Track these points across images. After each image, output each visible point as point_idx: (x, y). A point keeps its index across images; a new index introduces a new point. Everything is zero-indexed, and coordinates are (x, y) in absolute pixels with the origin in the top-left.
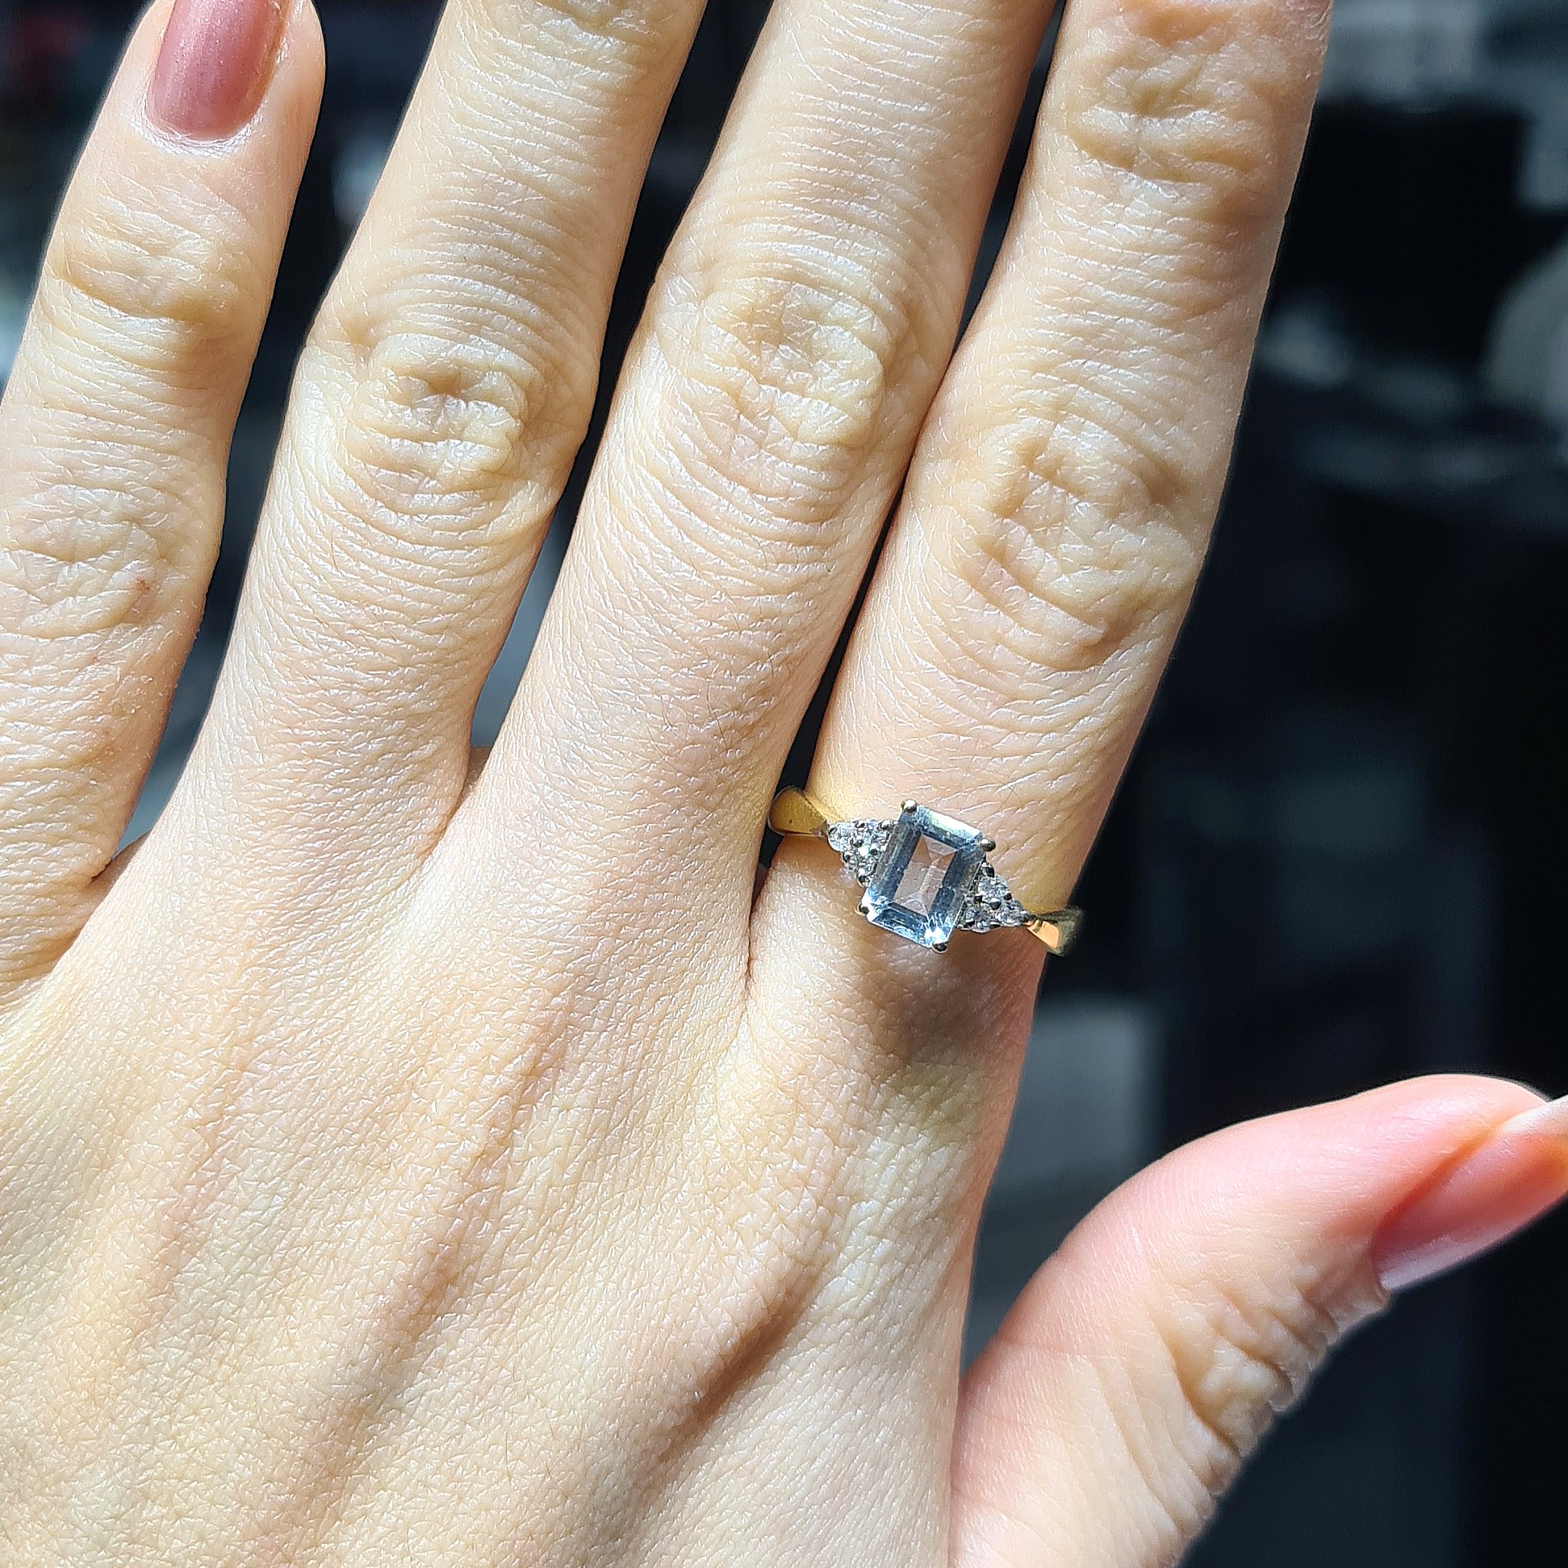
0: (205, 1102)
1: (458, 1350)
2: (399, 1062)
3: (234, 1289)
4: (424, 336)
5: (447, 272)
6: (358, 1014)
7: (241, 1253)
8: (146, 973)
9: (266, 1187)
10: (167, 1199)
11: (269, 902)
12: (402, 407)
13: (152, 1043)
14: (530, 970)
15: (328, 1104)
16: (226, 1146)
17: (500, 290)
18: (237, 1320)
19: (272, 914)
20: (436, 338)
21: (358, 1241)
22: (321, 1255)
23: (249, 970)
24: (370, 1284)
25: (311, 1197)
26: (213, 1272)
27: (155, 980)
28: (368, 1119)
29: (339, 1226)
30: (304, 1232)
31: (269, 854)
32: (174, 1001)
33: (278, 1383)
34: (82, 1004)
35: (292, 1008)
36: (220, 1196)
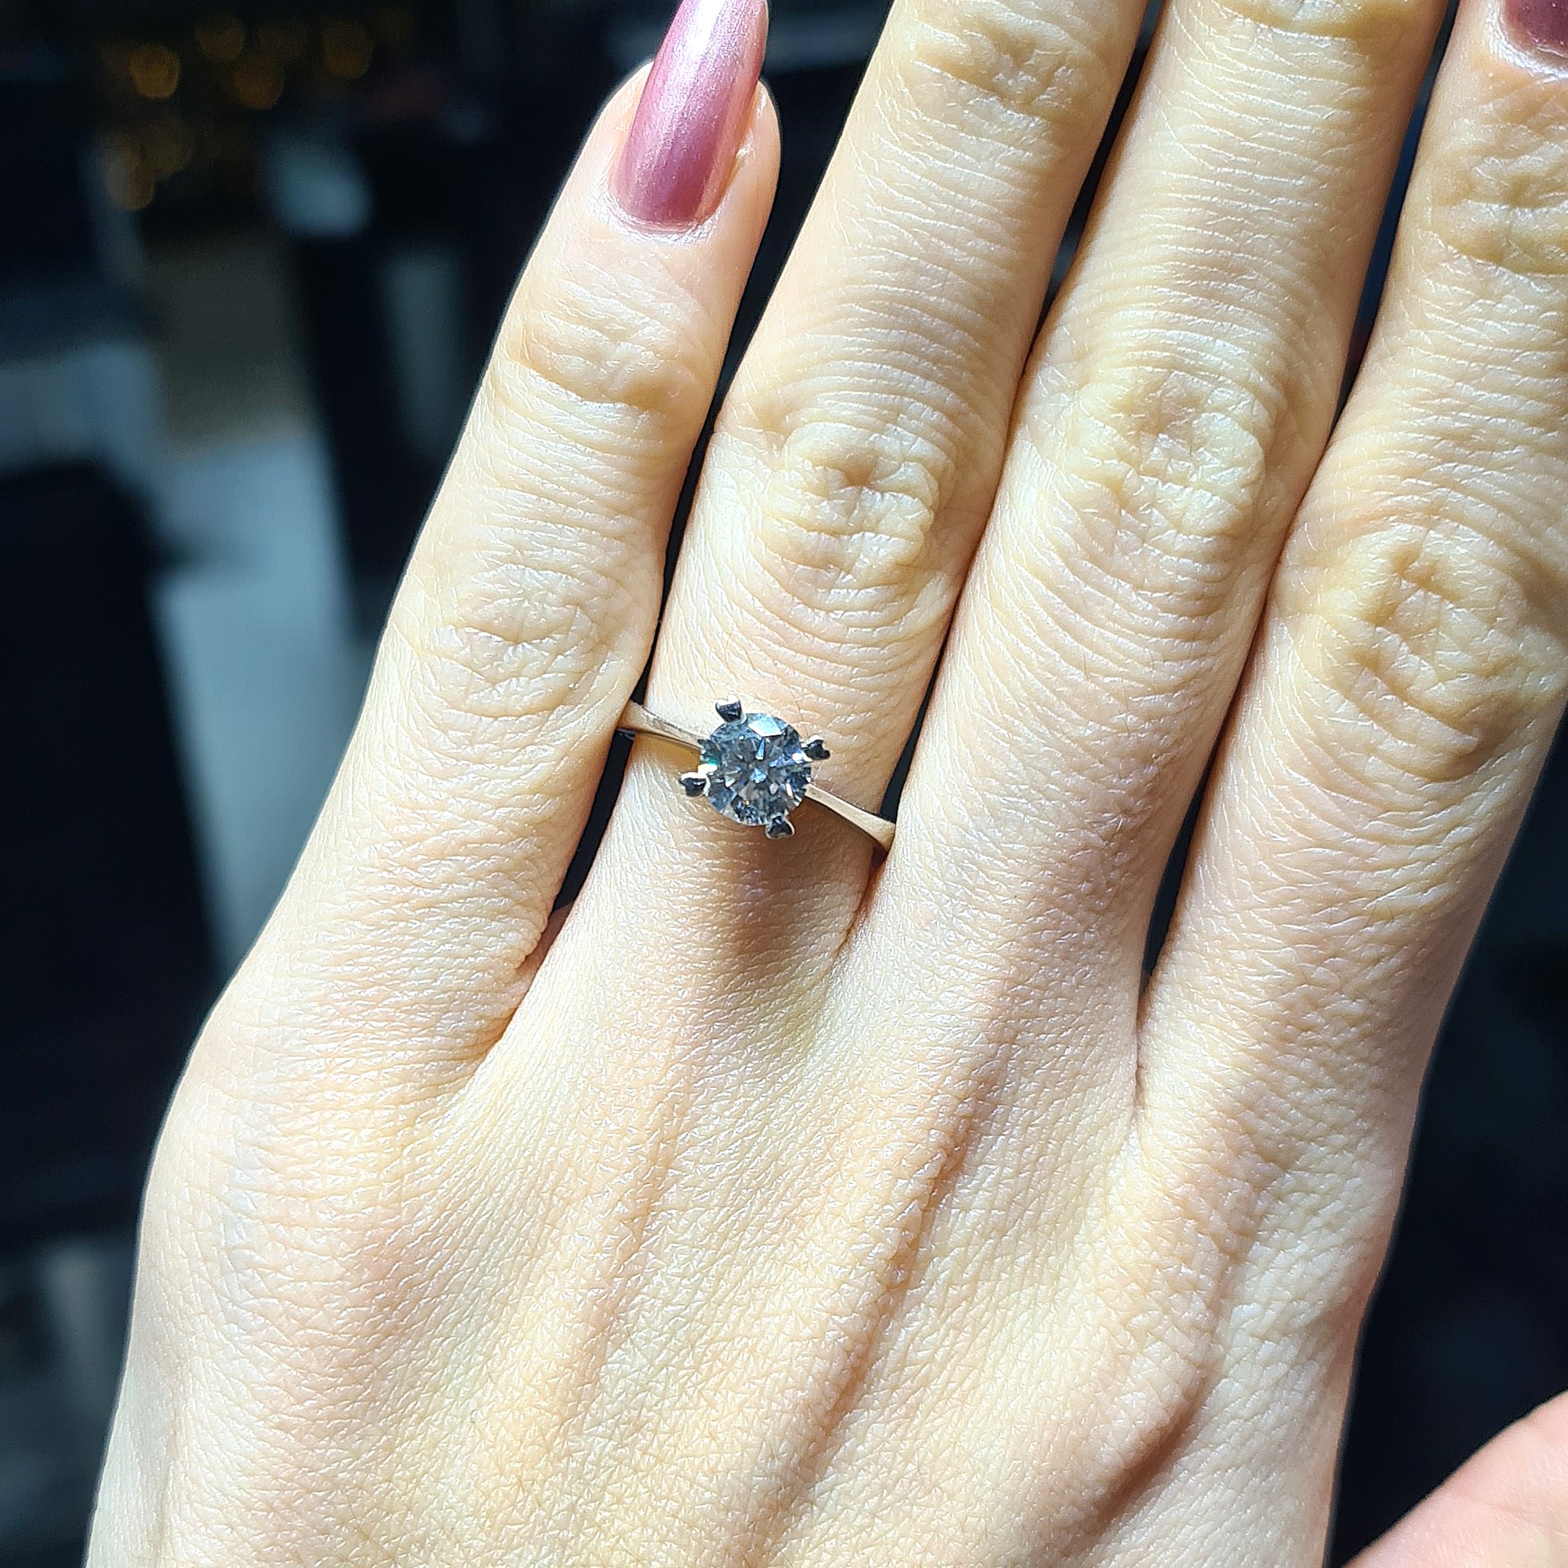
0: (634, 1197)
1: (867, 1444)
2: (816, 1167)
3: (657, 1382)
4: (842, 425)
5: (866, 359)
6: (777, 1117)
7: (664, 1346)
8: (575, 1066)
9: (688, 1283)
10: (596, 1290)
11: (693, 999)
12: (819, 498)
13: (582, 1136)
14: (938, 1077)
15: (748, 1204)
16: (651, 1241)
17: (918, 377)
18: (660, 1412)
19: (695, 1012)
20: (854, 428)
21: (777, 1337)
22: (742, 1350)
23: (674, 1067)
24: (790, 1379)
25: (732, 1294)
26: (637, 1364)
28: (786, 1220)
29: (758, 1322)
30: (726, 1328)
31: (690, 952)
32: (602, 1095)
33: (700, 1474)
35: (714, 1108)
36: (645, 1290)
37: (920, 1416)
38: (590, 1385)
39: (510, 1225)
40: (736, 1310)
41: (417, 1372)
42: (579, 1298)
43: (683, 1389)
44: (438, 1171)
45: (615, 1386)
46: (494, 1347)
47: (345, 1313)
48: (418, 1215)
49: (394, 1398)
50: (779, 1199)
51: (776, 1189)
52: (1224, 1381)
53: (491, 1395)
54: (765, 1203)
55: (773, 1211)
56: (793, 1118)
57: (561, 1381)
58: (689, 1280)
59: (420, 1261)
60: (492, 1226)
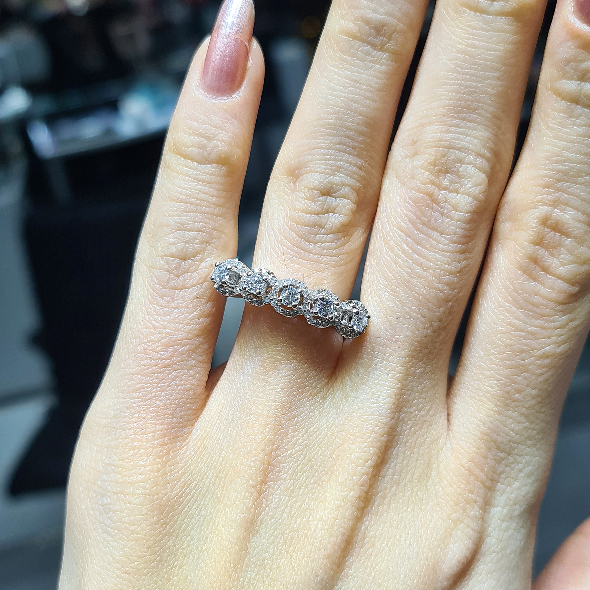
0: (256, 478)
4: (318, 174)
5: (325, 148)
10: (244, 514)
11: (273, 400)
12: (310, 202)
14: (372, 428)
15: (301, 478)
16: (265, 494)
17: (346, 154)
19: (275, 405)
20: (322, 175)
23: (268, 426)
24: (321, 546)
25: (297, 513)
26: (262, 542)
27: (235, 431)
28: (316, 484)
30: (295, 526)
33: (289, 584)
34: (208, 441)
36: (263, 513)
37: (372, 558)
38: (245, 551)
39: (210, 491)
40: (299, 520)
41: (177, 550)
42: (238, 517)
43: (280, 552)
44: (181, 472)
45: (254, 552)
46: (207, 539)
47: (148, 527)
48: (174, 489)
49: (169, 560)
50: (313, 477)
51: (312, 472)
52: (488, 538)
53: (207, 557)
54: (307, 478)
55: (311, 481)
56: (316, 444)
57: (233, 550)
58: (280, 508)
59: (176, 507)
60: (203, 492)
